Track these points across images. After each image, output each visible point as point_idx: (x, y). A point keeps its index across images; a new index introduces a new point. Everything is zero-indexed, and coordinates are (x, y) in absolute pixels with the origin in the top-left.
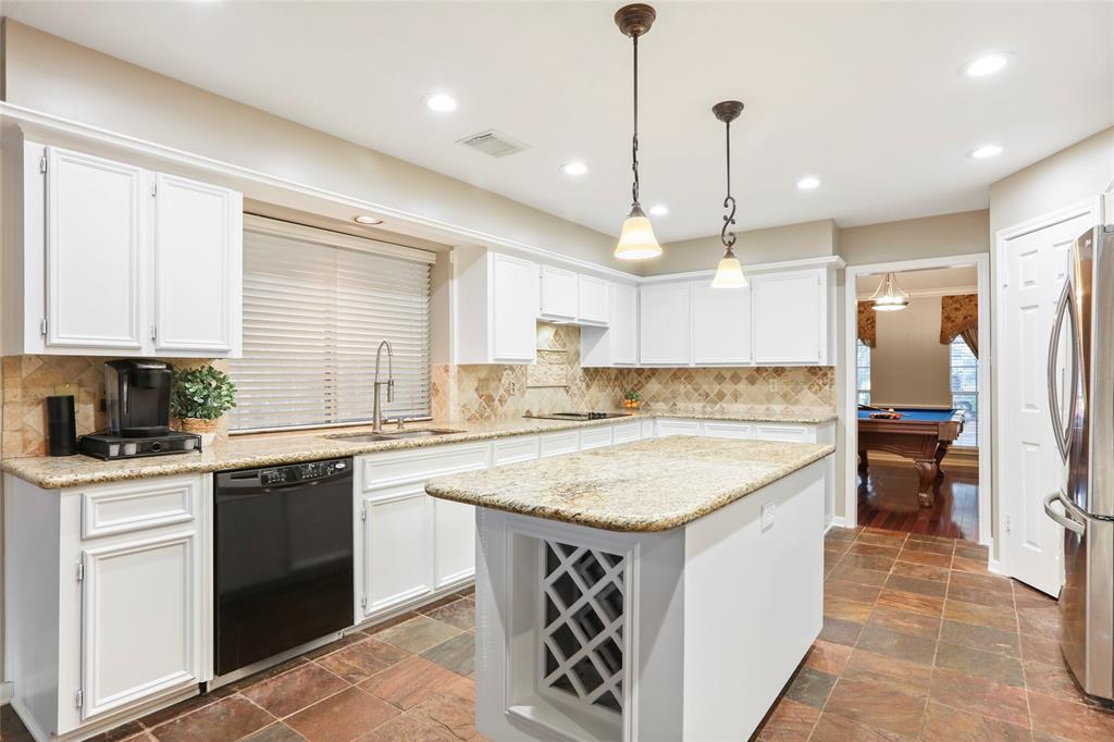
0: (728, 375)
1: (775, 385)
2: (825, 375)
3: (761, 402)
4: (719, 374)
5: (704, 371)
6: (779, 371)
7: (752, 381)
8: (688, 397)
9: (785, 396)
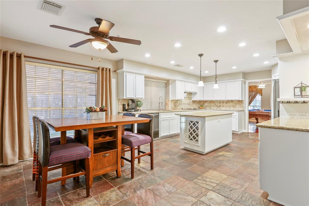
0: (222, 102)
1: (231, 104)
2: (242, 102)
3: (228, 107)
4: (220, 102)
5: (217, 101)
6: (232, 101)
7: (226, 103)
8: (213, 106)
9: (233, 106)
